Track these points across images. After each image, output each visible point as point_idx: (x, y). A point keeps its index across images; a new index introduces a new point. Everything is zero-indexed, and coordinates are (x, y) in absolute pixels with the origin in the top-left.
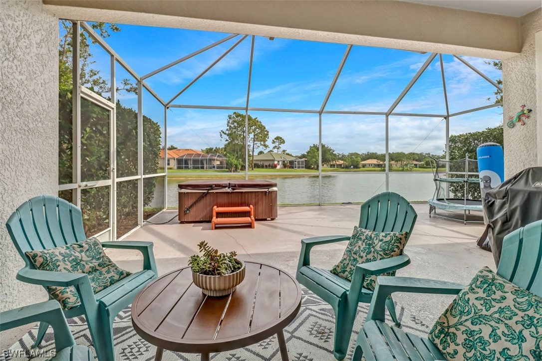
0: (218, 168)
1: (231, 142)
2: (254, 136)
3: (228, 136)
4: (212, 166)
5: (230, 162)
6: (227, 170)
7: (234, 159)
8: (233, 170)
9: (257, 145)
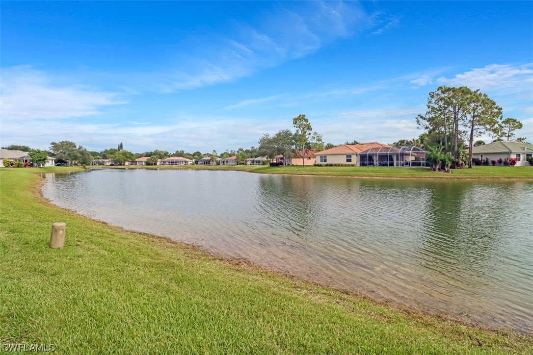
0: (414, 164)
1: (434, 130)
2: (474, 117)
3: (428, 121)
4: (405, 162)
5: (432, 156)
6: (429, 168)
7: (439, 153)
8: (438, 167)
9: (479, 131)
